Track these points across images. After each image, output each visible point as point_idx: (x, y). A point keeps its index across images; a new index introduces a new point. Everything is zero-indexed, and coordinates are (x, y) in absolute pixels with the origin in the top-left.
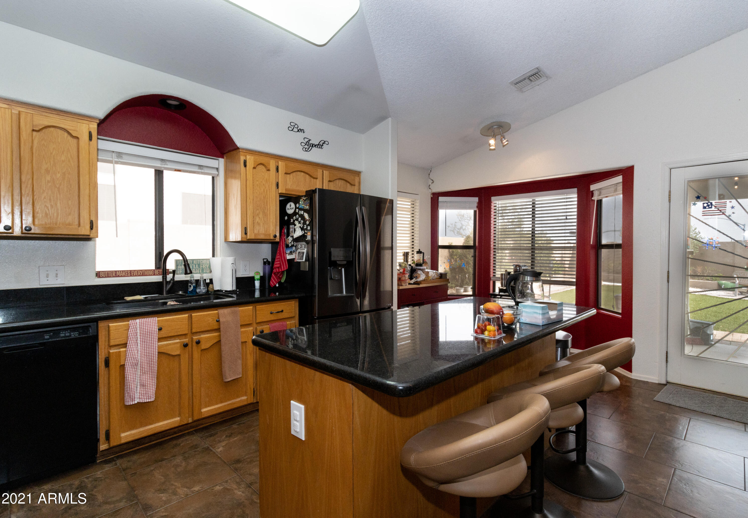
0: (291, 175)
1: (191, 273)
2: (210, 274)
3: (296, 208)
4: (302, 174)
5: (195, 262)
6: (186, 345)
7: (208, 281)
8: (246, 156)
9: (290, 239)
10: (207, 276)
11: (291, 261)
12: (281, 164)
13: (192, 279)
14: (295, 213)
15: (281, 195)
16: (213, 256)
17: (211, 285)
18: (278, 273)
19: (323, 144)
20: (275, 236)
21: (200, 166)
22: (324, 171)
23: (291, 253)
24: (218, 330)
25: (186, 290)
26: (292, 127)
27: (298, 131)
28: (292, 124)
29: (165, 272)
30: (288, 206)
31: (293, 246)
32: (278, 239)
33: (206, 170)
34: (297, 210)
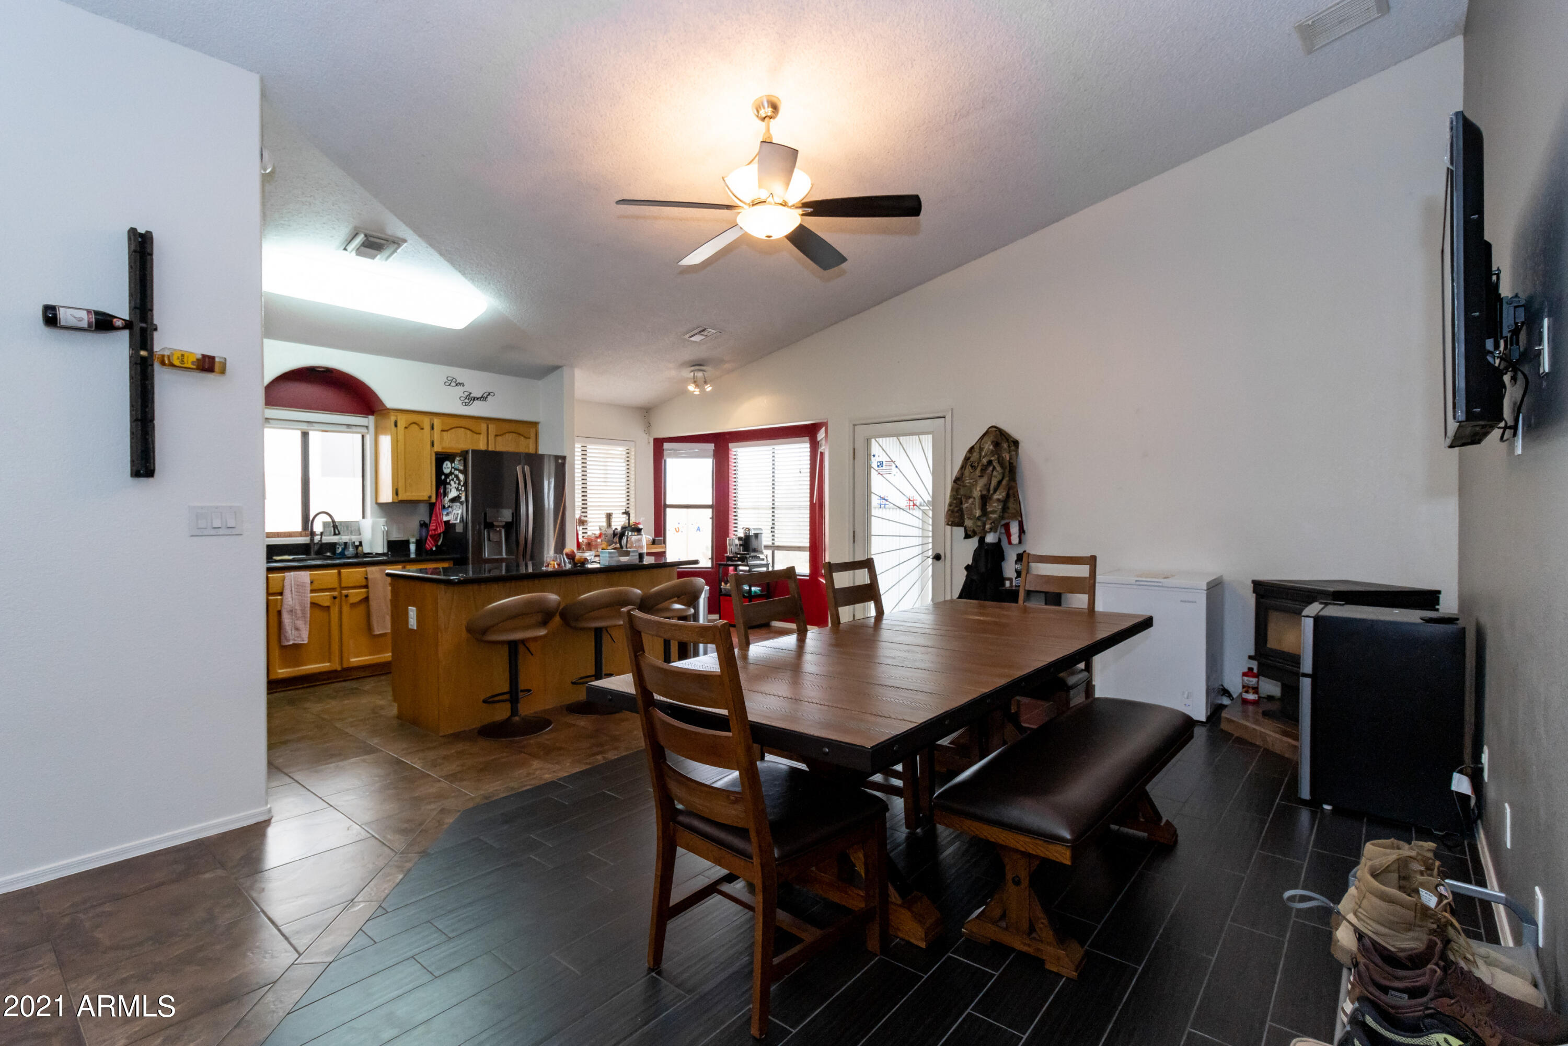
0: (449, 432)
1: (339, 534)
2: (358, 537)
3: (452, 468)
4: (463, 429)
5: (343, 524)
6: (335, 598)
7: (357, 543)
8: (396, 416)
9: (447, 499)
10: (355, 539)
11: (447, 522)
12: (437, 422)
13: (341, 541)
14: (451, 473)
15: (437, 454)
16: (364, 517)
17: (360, 548)
18: (435, 535)
19: (488, 395)
20: (430, 497)
21: (349, 426)
22: (490, 426)
23: (448, 514)
24: (366, 587)
25: (334, 552)
26: (450, 382)
27: (457, 385)
28: (449, 379)
29: (313, 534)
30: (445, 465)
31: (449, 507)
32: (433, 500)
33: (354, 429)
34: (453, 470)
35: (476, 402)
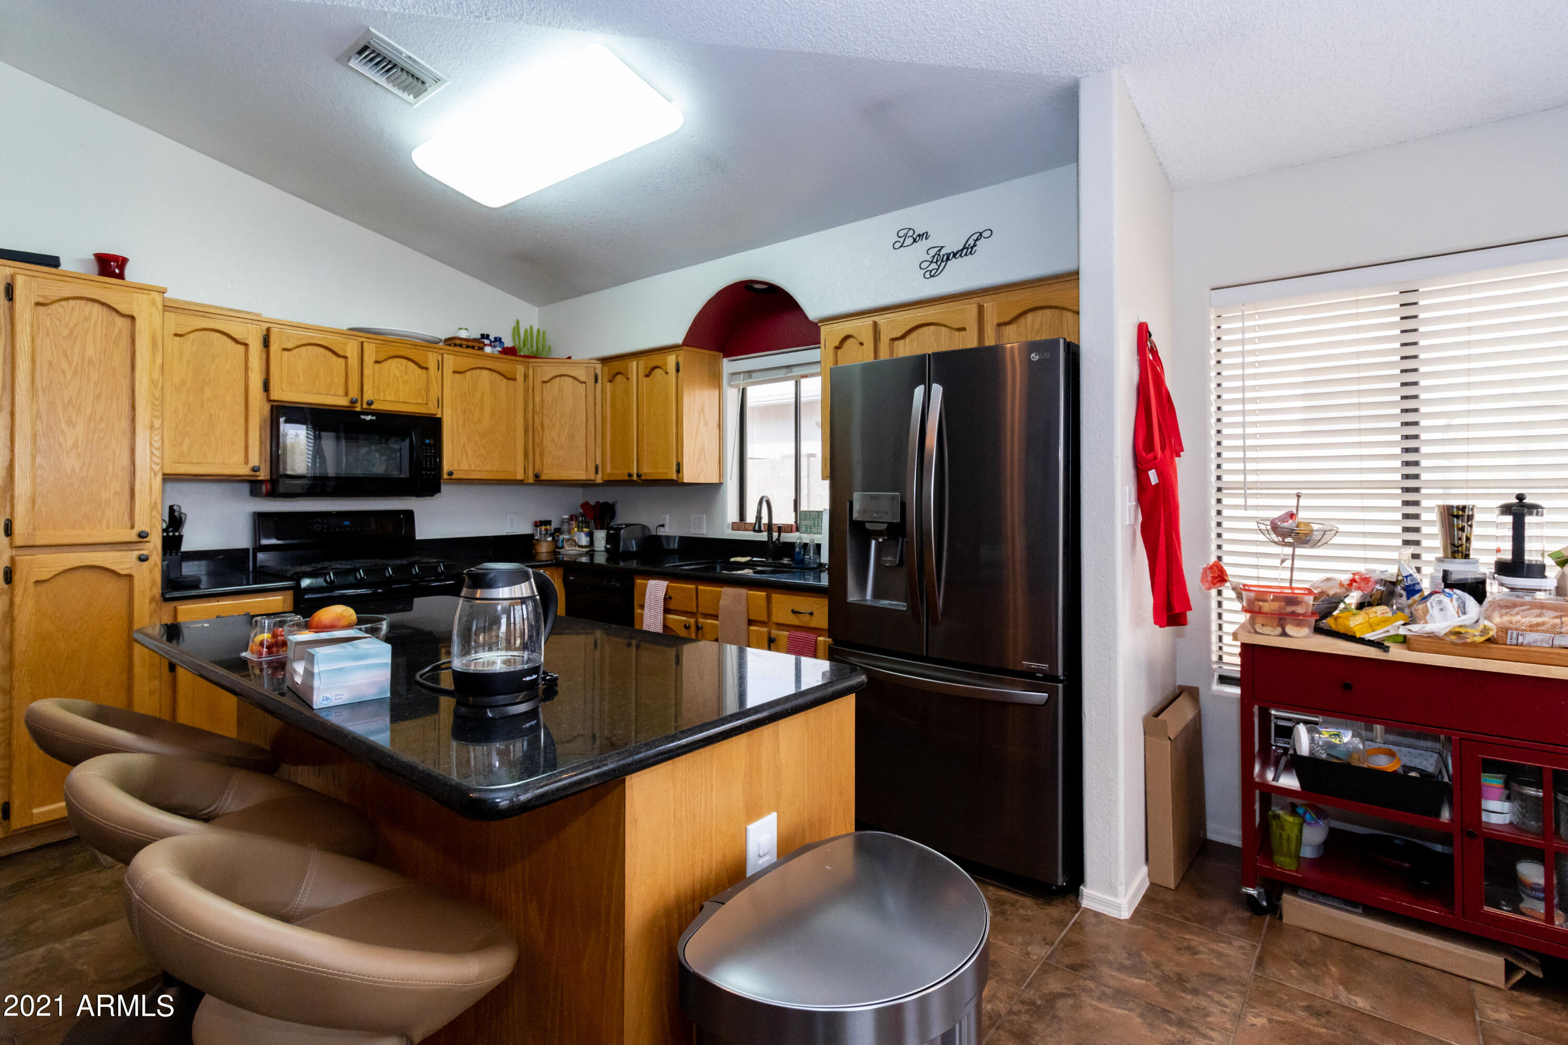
0: (906, 339)
6: (687, 627)
8: (826, 332)
12: (883, 323)
22: (985, 308)
35: (953, 263)
